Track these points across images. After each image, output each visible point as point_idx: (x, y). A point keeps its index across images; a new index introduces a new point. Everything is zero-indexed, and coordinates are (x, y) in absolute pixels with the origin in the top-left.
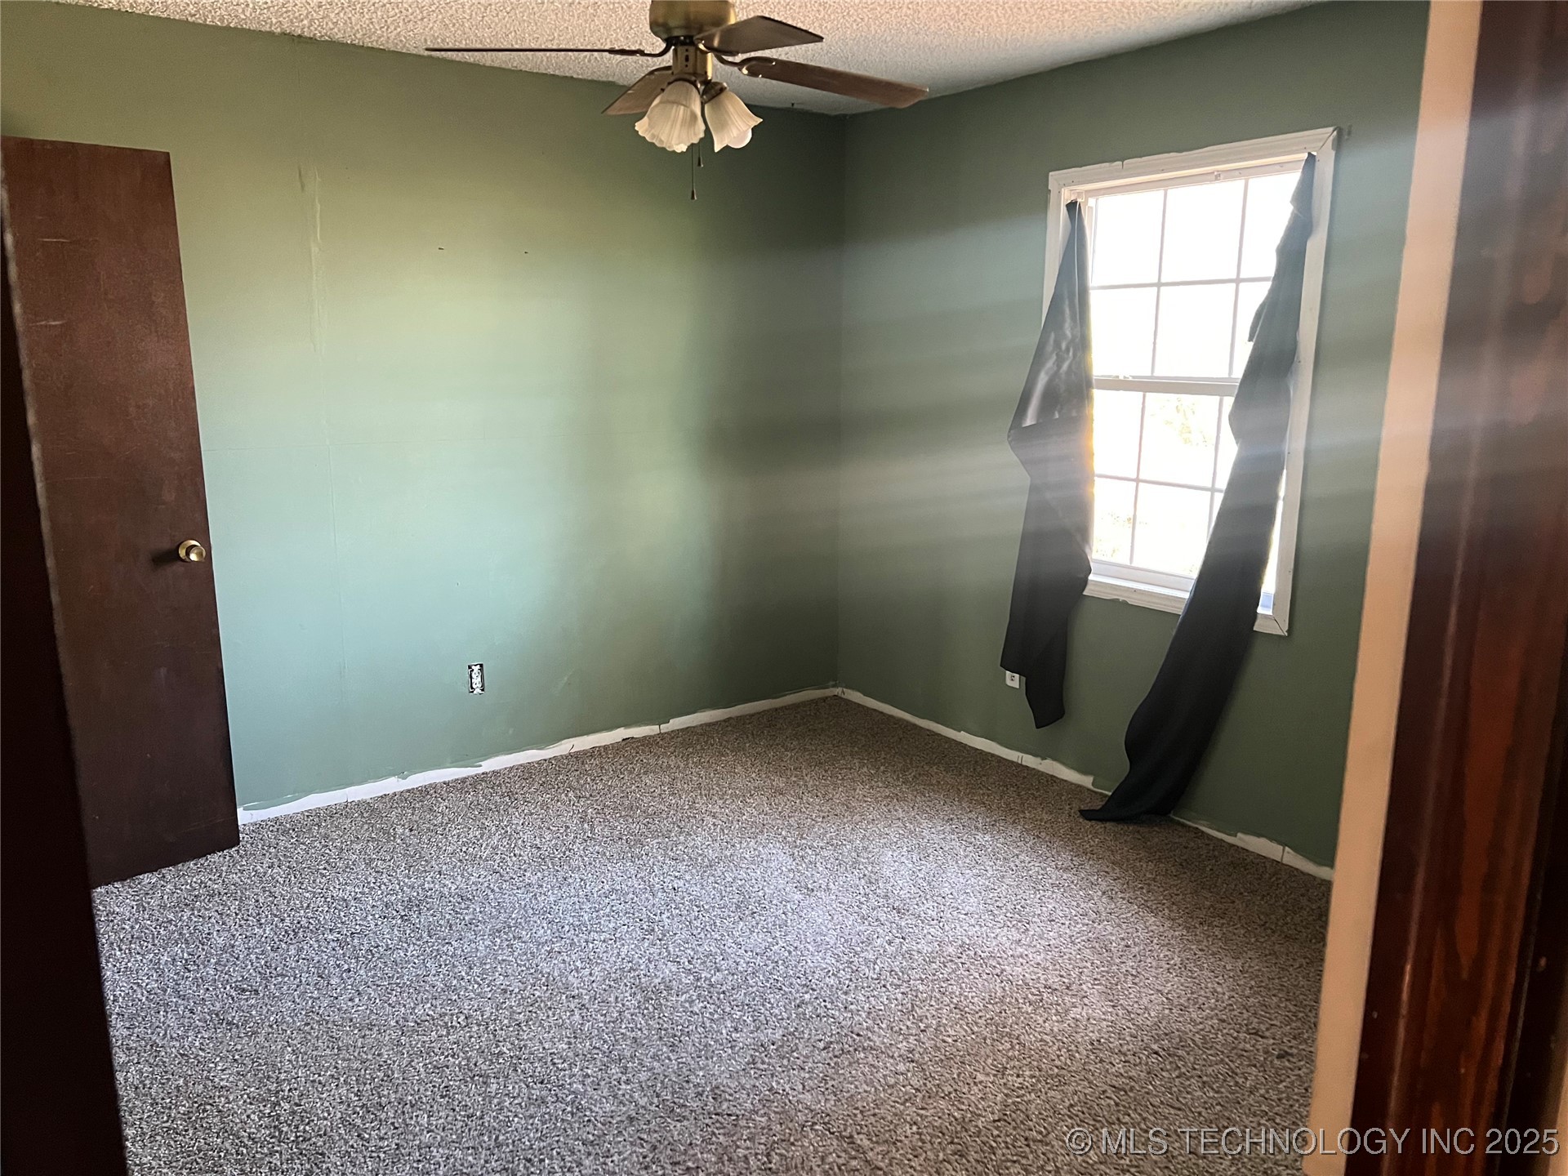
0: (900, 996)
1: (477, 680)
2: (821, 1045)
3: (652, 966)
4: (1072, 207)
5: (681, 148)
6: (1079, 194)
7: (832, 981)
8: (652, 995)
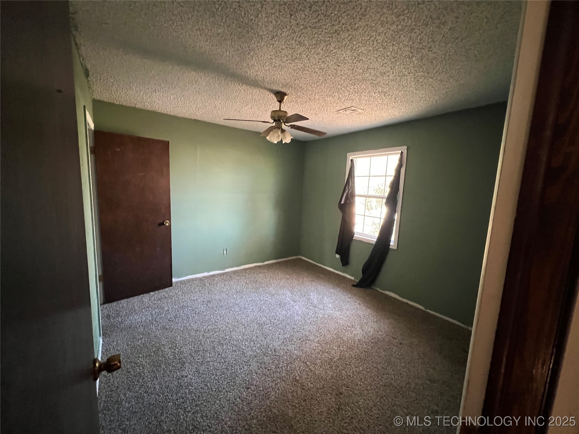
0: (316, 327)
1: (225, 252)
2: (298, 339)
3: (261, 318)
4: (352, 160)
5: (276, 142)
6: (353, 158)
7: (300, 323)
8: (261, 325)
